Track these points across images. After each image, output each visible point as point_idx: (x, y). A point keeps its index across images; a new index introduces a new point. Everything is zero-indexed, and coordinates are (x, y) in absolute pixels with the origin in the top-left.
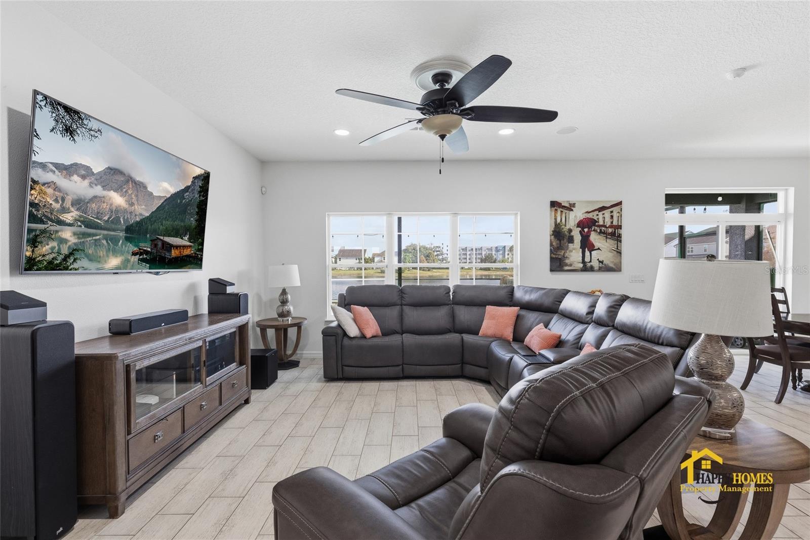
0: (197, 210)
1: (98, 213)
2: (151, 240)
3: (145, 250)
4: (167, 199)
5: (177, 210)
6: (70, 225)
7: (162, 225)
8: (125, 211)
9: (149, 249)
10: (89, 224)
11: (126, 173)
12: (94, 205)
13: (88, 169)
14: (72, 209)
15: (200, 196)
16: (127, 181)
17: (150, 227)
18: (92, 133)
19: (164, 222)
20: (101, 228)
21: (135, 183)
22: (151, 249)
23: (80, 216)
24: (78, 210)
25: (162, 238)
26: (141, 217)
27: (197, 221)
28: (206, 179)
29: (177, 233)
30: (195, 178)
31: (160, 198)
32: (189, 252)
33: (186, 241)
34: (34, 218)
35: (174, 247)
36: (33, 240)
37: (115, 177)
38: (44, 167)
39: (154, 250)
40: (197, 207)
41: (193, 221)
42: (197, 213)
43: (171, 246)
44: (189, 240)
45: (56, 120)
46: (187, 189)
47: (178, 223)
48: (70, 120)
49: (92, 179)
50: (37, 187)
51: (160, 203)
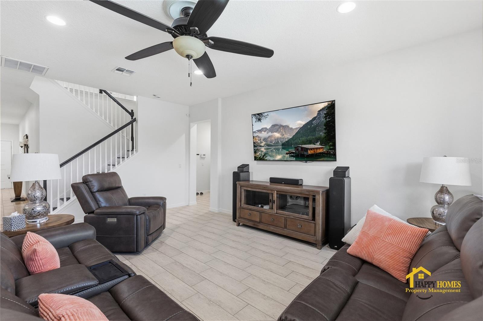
0: (324, 127)
1: (271, 141)
2: (295, 148)
3: (292, 152)
4: (301, 128)
5: (309, 131)
6: (263, 146)
7: (300, 140)
8: (281, 138)
9: (294, 152)
10: (268, 145)
11: (279, 124)
12: (269, 139)
13: (266, 128)
14: (263, 142)
15: (326, 119)
16: (280, 127)
17: (293, 142)
18: (265, 117)
19: (301, 139)
20: (273, 146)
21: (283, 127)
22: (295, 151)
23: (266, 143)
24: (265, 141)
25: (301, 146)
26: (288, 139)
27: (325, 133)
28: (331, 109)
29: (310, 142)
30: (319, 111)
31: (297, 128)
32: (321, 151)
33: (318, 145)
34: (255, 146)
35: (309, 149)
36: (255, 152)
37: (276, 127)
38: (255, 132)
39: (297, 152)
40: (325, 125)
41: (322, 134)
42: (325, 129)
43: (307, 149)
44: (321, 144)
45: (256, 119)
46: (314, 119)
47: (310, 137)
48: (259, 117)
49: (268, 131)
50: (254, 138)
51: (298, 130)
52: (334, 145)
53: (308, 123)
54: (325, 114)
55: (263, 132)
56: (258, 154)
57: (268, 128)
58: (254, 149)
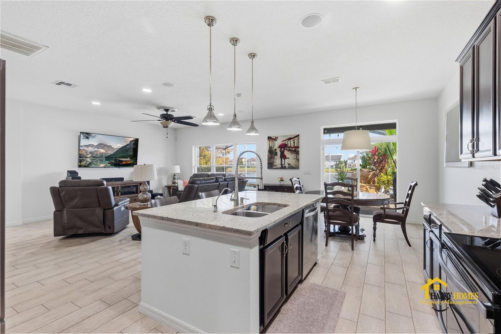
2: (115, 160)
4: (120, 149)
5: (124, 151)
7: (118, 155)
8: (105, 153)
9: (114, 162)
10: (94, 157)
11: (104, 144)
12: (95, 153)
13: (93, 145)
14: (89, 154)
15: (134, 146)
16: (105, 146)
17: (114, 156)
18: (94, 137)
21: (108, 146)
23: (91, 156)
24: (91, 154)
25: (118, 159)
26: (110, 154)
27: (133, 153)
28: (137, 141)
29: (124, 157)
30: (131, 141)
31: (117, 148)
32: (130, 162)
33: (128, 159)
34: (80, 157)
35: (123, 161)
36: (80, 161)
37: (101, 145)
38: (82, 146)
39: (116, 162)
40: (133, 149)
41: (131, 153)
42: (133, 151)
43: (122, 161)
44: (130, 159)
45: (84, 136)
46: (128, 145)
47: (124, 155)
48: (87, 135)
49: (94, 147)
50: (80, 151)
51: (117, 150)
52: (137, 159)
53: (124, 146)
54: (133, 143)
55: (90, 147)
56: (83, 163)
57: (95, 145)
58: (79, 160)
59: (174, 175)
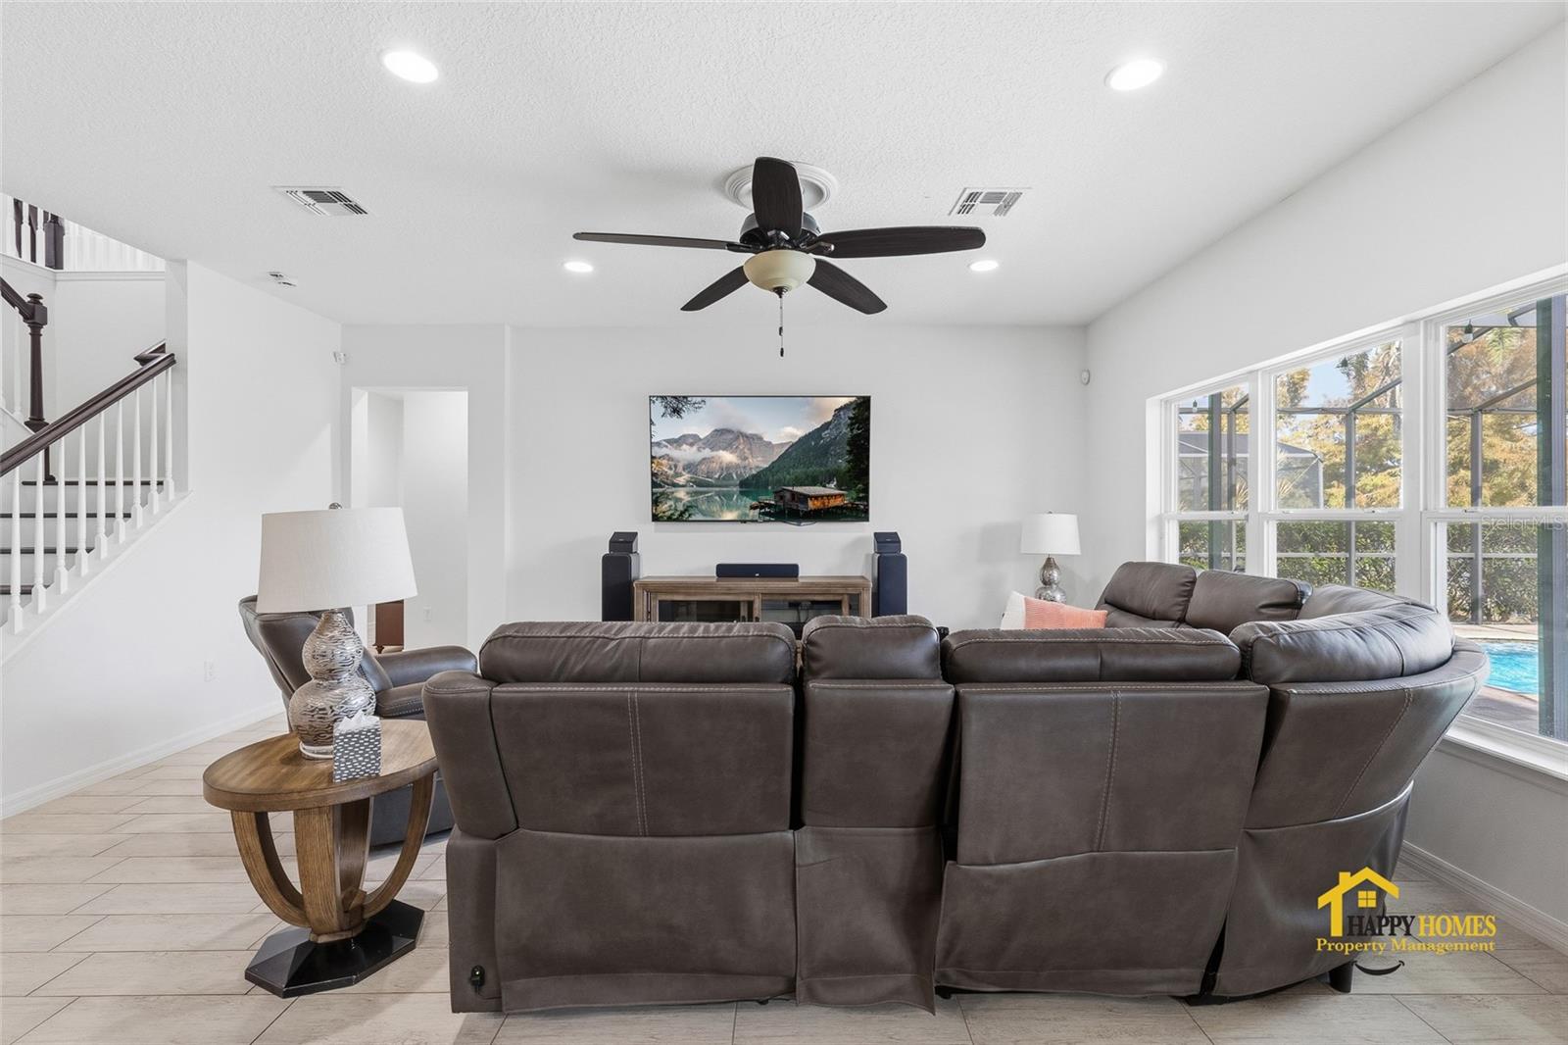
0: (848, 448)
1: (708, 472)
2: (776, 493)
3: (766, 504)
4: (793, 445)
5: (811, 453)
6: (683, 486)
7: (789, 473)
8: (737, 466)
9: (773, 502)
10: (699, 484)
11: (734, 429)
12: (703, 467)
13: (695, 437)
14: (684, 473)
15: (852, 430)
16: (737, 438)
17: (771, 478)
18: (696, 405)
19: (792, 471)
20: (712, 486)
21: (747, 437)
22: (776, 502)
23: (691, 478)
24: (689, 472)
25: (790, 488)
26: (758, 470)
27: (849, 462)
28: (863, 405)
29: (814, 482)
30: (838, 410)
31: (782, 445)
32: (838, 502)
33: (831, 489)
34: (654, 485)
35: (811, 497)
36: (655, 502)
37: (724, 437)
38: (658, 444)
39: (781, 504)
40: (849, 444)
41: (842, 463)
42: (850, 452)
43: (805, 498)
44: (839, 487)
45: (666, 407)
46: (826, 426)
47: (814, 469)
48: (676, 405)
49: (700, 444)
50: (655, 461)
51: (786, 448)
52: (866, 490)
53: (810, 434)
54: (850, 418)
55: (685, 446)
56: (664, 507)
57: (702, 437)
58: (653, 494)
59: (1049, 564)
